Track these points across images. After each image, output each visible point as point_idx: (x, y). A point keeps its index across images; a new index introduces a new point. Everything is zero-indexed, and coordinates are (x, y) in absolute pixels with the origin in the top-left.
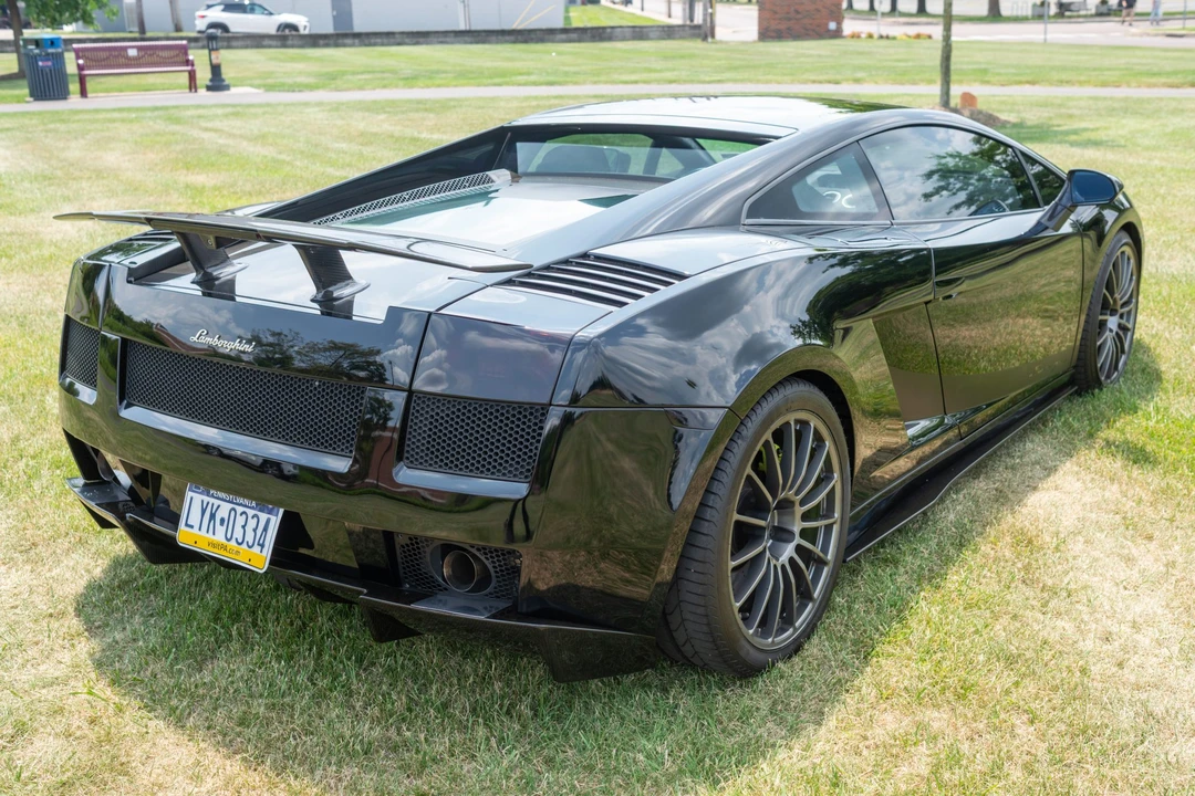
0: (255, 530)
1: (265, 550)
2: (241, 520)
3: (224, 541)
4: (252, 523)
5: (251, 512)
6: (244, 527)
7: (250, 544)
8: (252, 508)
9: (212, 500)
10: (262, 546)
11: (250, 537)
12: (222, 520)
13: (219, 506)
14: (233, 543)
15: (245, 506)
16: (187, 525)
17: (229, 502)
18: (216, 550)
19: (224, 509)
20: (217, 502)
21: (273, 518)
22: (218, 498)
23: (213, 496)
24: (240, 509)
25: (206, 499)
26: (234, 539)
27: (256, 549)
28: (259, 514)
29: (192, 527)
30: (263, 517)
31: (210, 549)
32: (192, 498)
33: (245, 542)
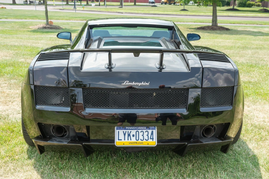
0: (148, 135)
3: (136, 141)
4: (146, 134)
5: (144, 131)
7: (147, 139)
8: (145, 129)
9: (127, 131)
10: (153, 139)
11: (146, 137)
12: (133, 136)
13: (131, 132)
14: (140, 141)
15: (142, 129)
16: (119, 140)
17: (135, 129)
18: (132, 144)
19: (133, 132)
20: (129, 131)
21: (154, 131)
22: (130, 129)
23: (127, 129)
24: (140, 131)
25: (125, 131)
26: (140, 140)
27: (150, 140)
28: (148, 130)
29: (121, 140)
30: (150, 131)
31: (130, 144)
32: (119, 132)
33: (144, 140)
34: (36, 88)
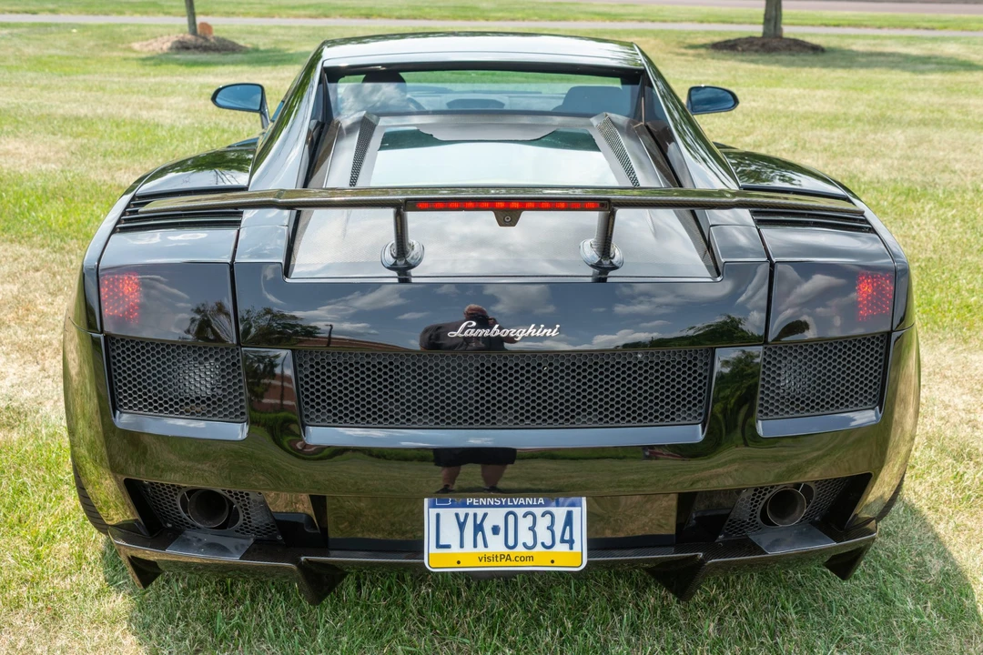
0: (550, 528)
1: (577, 546)
2: (525, 523)
3: (506, 551)
4: (543, 523)
5: (538, 511)
6: (532, 529)
7: (548, 543)
8: (541, 505)
9: (471, 511)
10: (571, 542)
11: (544, 536)
12: (495, 530)
13: (485, 515)
14: (520, 549)
15: (529, 506)
16: (439, 546)
17: (501, 506)
18: (492, 564)
19: (496, 516)
20: (480, 512)
21: (576, 511)
22: (483, 506)
23: (471, 506)
24: (520, 512)
25: (462, 512)
26: (520, 545)
27: (561, 548)
28: (553, 509)
29: (448, 547)
30: (560, 513)
31: (483, 563)
32: (438, 515)
33: (539, 545)
34: (113, 344)
